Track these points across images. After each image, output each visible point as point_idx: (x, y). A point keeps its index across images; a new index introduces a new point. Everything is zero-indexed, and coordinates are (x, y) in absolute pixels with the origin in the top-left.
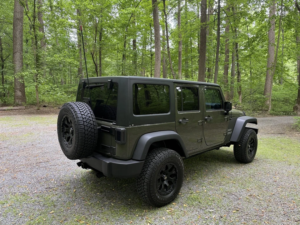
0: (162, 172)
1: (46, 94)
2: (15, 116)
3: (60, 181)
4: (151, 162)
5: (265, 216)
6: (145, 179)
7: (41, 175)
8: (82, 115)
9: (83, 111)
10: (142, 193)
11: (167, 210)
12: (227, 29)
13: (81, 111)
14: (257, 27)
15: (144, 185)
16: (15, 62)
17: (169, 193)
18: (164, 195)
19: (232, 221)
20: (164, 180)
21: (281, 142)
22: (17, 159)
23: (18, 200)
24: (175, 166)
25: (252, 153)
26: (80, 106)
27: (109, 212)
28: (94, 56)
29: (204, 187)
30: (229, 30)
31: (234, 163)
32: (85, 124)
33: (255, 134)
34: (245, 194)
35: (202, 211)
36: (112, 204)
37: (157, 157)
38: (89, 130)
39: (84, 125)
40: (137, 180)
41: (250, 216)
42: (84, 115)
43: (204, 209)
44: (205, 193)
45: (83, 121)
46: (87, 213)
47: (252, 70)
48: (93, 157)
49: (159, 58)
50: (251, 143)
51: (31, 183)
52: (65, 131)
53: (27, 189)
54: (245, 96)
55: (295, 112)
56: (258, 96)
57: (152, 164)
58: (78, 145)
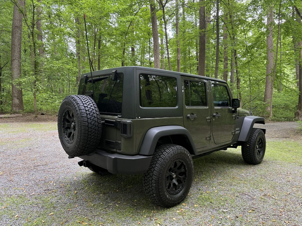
0: (170, 170)
1: (44, 102)
2: (12, 123)
3: (59, 183)
4: (159, 157)
5: (284, 215)
6: (154, 176)
7: (39, 178)
8: (85, 107)
9: (86, 104)
10: (149, 191)
11: (177, 210)
12: (225, 37)
13: (84, 103)
14: (255, 36)
15: (152, 183)
16: (13, 70)
17: (179, 193)
18: (173, 194)
19: (249, 221)
20: (173, 179)
21: (287, 145)
22: (14, 162)
23: (14, 202)
24: (184, 164)
25: (261, 154)
26: (83, 100)
27: (114, 213)
28: (93, 64)
29: (214, 188)
30: (227, 38)
31: (242, 165)
32: (89, 116)
33: (263, 133)
34: (259, 194)
35: (215, 211)
36: (117, 205)
37: (166, 153)
38: (93, 123)
39: (87, 118)
40: (144, 177)
41: (267, 215)
42: (88, 108)
43: (217, 209)
44: (216, 194)
45: (86, 113)
46: (90, 215)
47: (251, 78)
48: (96, 153)
49: (158, 66)
50: (260, 144)
51: (28, 185)
52: (66, 126)
53: (24, 191)
54: (245, 103)
55: (297, 118)
56: (259, 102)
57: (160, 160)
58: (80, 139)
